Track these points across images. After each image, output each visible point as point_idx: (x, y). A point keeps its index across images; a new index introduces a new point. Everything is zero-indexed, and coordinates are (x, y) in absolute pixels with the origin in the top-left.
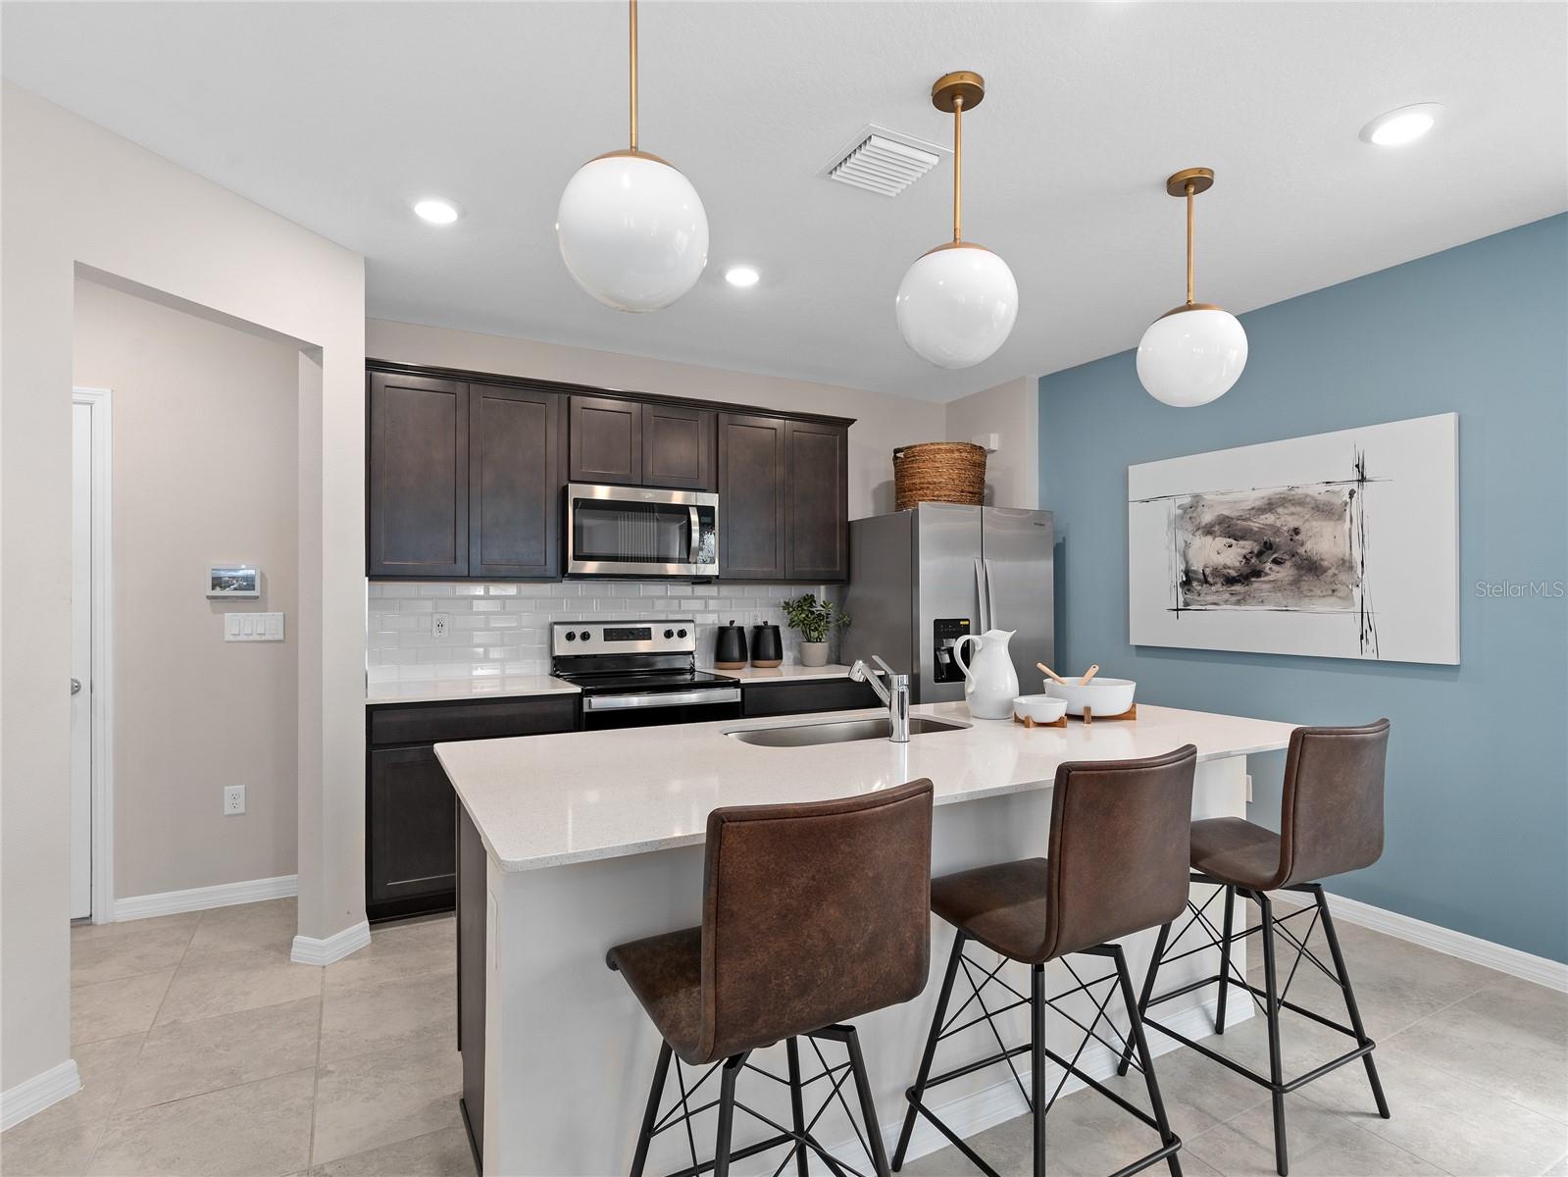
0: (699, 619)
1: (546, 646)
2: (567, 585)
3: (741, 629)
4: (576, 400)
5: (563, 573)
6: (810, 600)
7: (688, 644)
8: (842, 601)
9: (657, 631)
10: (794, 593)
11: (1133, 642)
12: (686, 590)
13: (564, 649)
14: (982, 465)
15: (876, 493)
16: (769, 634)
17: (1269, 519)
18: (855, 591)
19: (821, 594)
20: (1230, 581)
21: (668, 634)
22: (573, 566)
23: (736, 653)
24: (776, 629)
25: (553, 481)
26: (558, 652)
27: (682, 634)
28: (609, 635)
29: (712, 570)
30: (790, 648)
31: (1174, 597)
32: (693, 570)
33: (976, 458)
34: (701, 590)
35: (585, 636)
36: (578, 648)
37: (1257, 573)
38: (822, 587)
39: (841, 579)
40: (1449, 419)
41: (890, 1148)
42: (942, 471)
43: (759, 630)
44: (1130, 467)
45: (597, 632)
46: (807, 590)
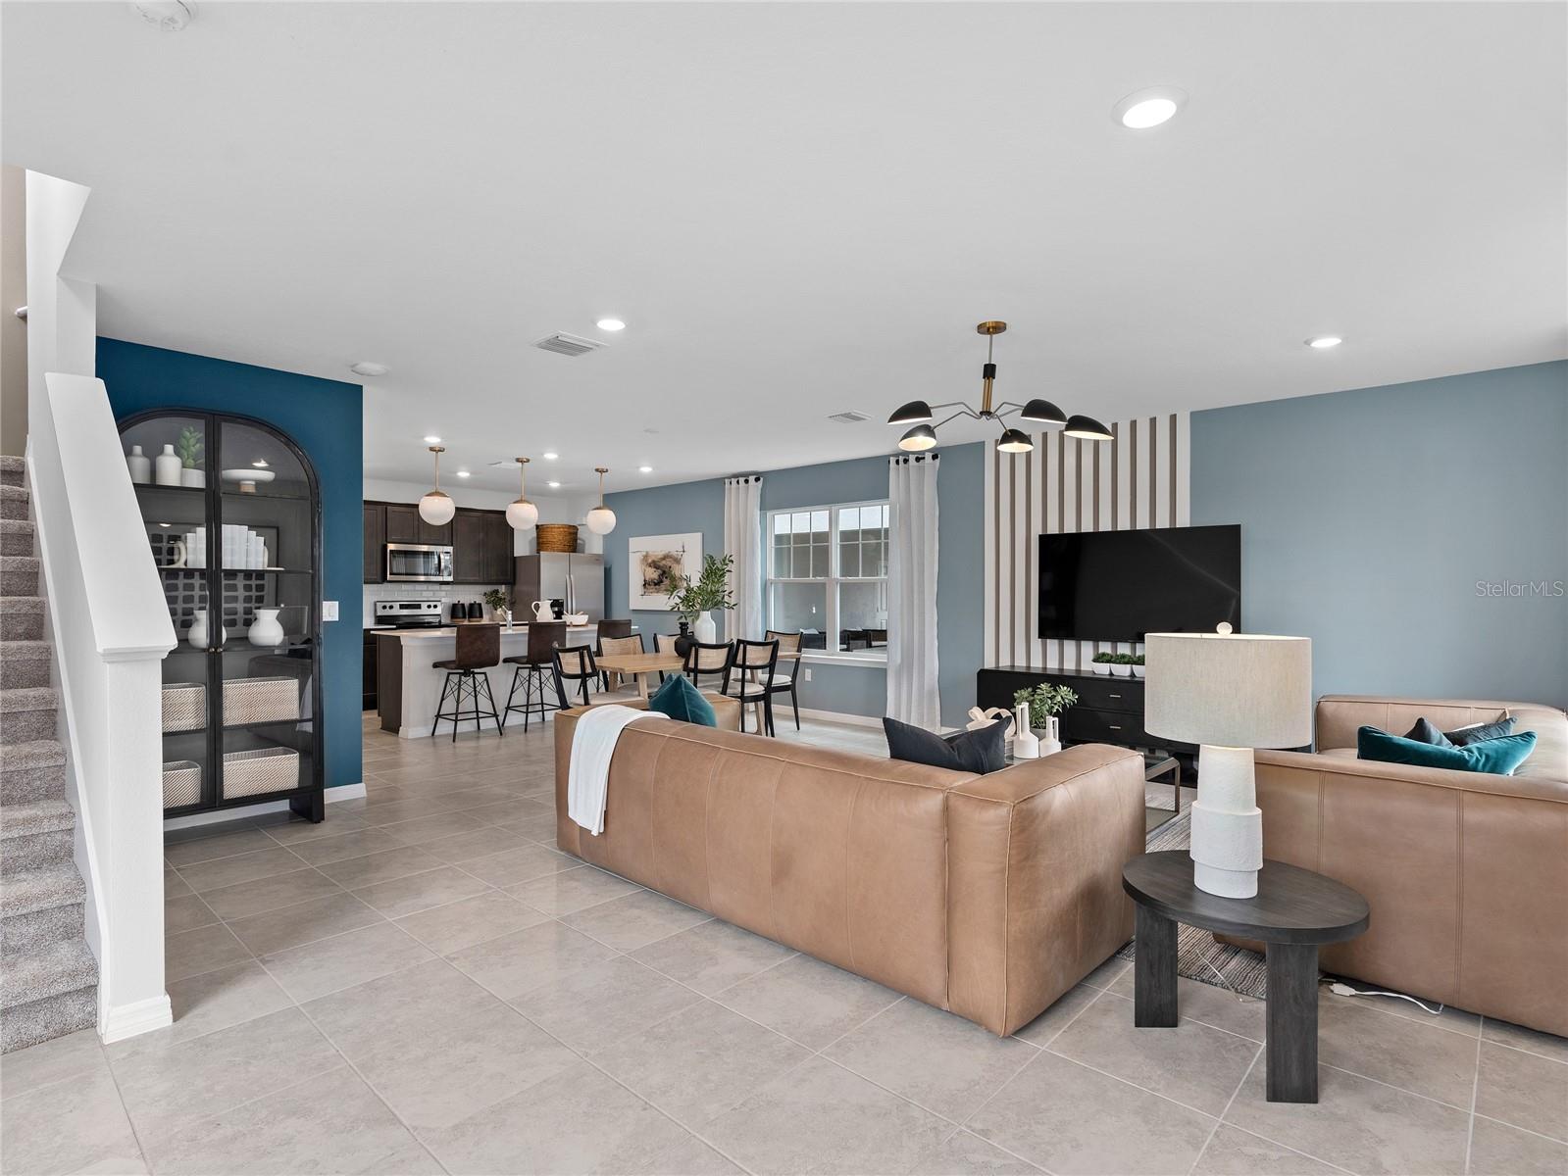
0: (443, 600)
1: (373, 612)
2: (385, 584)
3: (463, 605)
4: (389, 508)
5: (384, 580)
6: (497, 592)
7: (438, 611)
8: (512, 593)
9: (424, 605)
10: (489, 588)
11: (631, 608)
12: (437, 587)
13: (380, 612)
14: (576, 533)
15: (530, 542)
16: (476, 606)
17: (664, 562)
18: (517, 588)
19: (503, 589)
20: (656, 584)
21: (429, 607)
22: (389, 577)
23: (461, 615)
24: (480, 605)
25: (380, 542)
26: (379, 614)
27: (435, 606)
28: (402, 607)
29: (451, 579)
30: (487, 613)
31: (641, 590)
32: (440, 579)
33: (571, 531)
34: (444, 587)
35: (391, 607)
36: (388, 612)
37: (662, 582)
38: (503, 586)
39: (511, 582)
40: (699, 535)
41: (501, 722)
42: (556, 537)
43: (471, 605)
44: (631, 539)
45: (397, 605)
46: (495, 587)
